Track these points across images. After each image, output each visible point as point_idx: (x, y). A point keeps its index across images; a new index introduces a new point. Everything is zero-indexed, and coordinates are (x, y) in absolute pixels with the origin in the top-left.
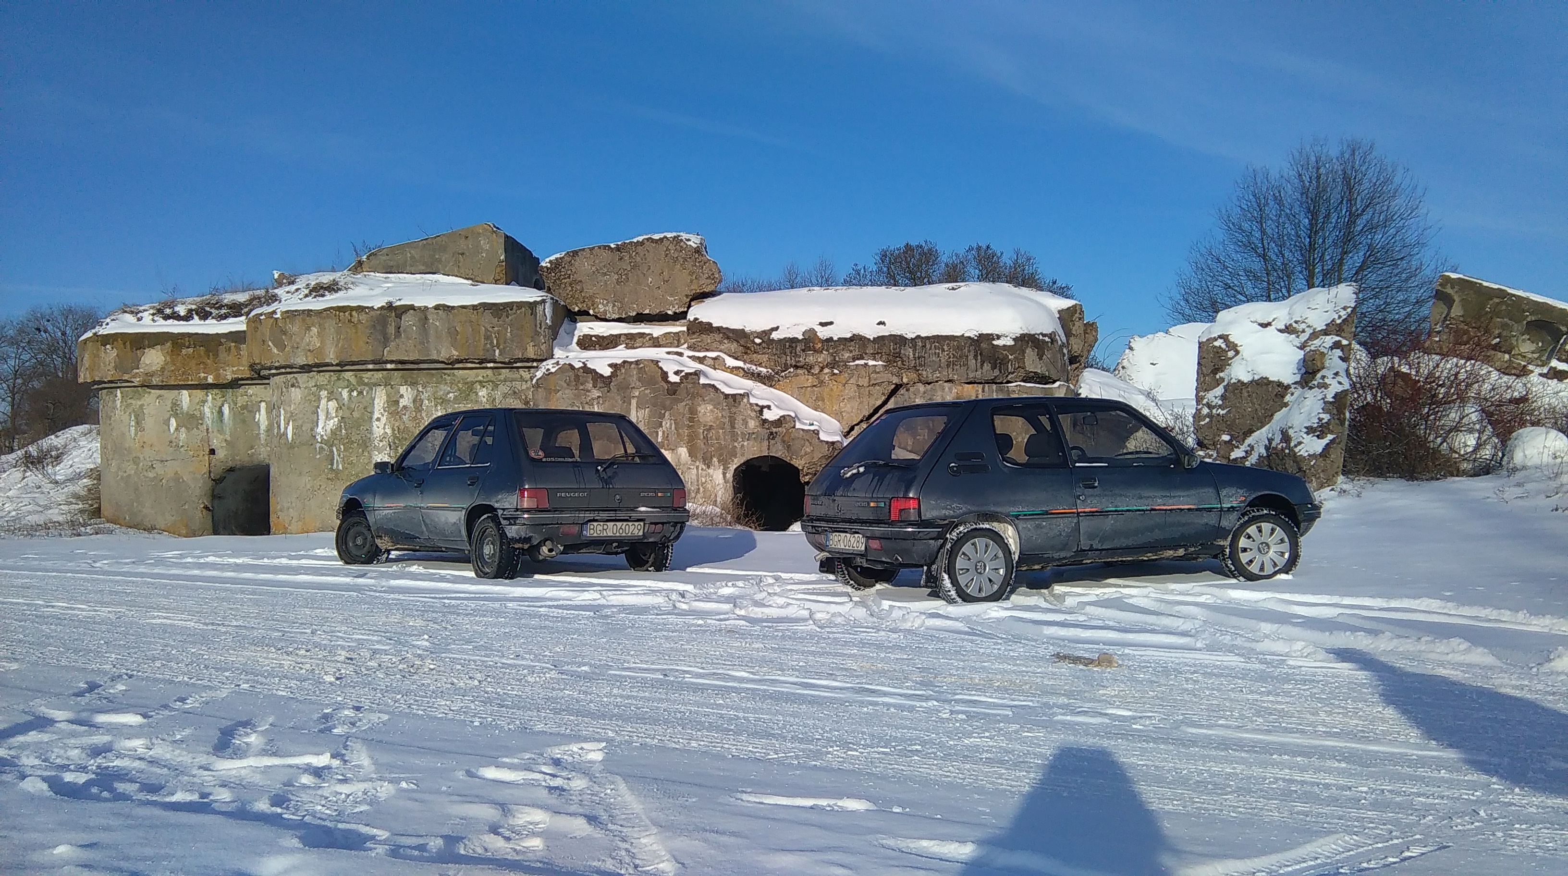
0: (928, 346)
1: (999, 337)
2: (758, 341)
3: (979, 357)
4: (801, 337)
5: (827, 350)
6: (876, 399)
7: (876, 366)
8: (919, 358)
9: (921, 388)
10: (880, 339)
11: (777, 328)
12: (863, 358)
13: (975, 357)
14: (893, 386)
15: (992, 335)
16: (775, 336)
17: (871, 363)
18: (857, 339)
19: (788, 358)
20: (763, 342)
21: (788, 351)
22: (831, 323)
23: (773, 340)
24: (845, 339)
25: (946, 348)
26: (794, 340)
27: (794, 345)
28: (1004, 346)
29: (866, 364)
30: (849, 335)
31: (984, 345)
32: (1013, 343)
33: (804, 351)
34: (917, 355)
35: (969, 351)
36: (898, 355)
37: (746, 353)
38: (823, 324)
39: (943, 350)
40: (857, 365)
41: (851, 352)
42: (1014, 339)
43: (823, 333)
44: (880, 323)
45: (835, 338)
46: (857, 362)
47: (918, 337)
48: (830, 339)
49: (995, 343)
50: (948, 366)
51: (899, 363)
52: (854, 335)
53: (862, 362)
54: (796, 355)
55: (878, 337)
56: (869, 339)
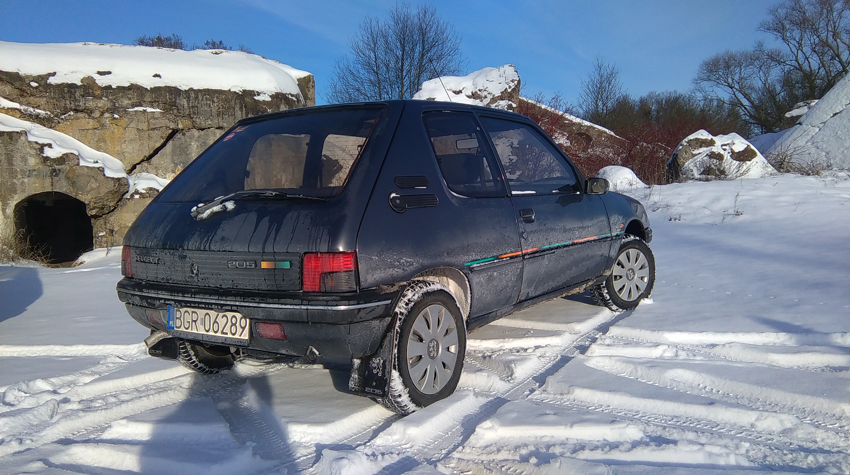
0: (200, 98)
1: (259, 94)
2: (34, 84)
3: (244, 109)
4: (79, 84)
5: (106, 97)
6: (156, 142)
7: (154, 112)
8: (193, 107)
9: (196, 133)
10: (156, 90)
11: (54, 74)
12: (141, 106)
13: (241, 109)
14: (171, 131)
15: (253, 91)
16: (52, 80)
17: (149, 110)
18: (134, 88)
19: (68, 102)
20: (40, 85)
21: (67, 96)
22: (109, 73)
23: (50, 85)
24: (124, 88)
25: (215, 100)
26: (72, 86)
27: (73, 90)
28: (264, 101)
29: (145, 111)
30: (127, 85)
31: (247, 100)
32: (270, 99)
33: (83, 96)
34: (191, 105)
35: (236, 104)
36: (174, 104)
37: (22, 96)
38: (100, 73)
39: (214, 102)
40: (136, 111)
41: (130, 99)
42: (270, 96)
43: (102, 81)
44: (156, 76)
45: (114, 87)
46: (136, 109)
47: (191, 89)
48: (109, 87)
49: (256, 98)
50: (218, 115)
51: (175, 111)
52: (132, 84)
53: (141, 109)
54: (76, 100)
55: (155, 88)
56: (146, 89)
